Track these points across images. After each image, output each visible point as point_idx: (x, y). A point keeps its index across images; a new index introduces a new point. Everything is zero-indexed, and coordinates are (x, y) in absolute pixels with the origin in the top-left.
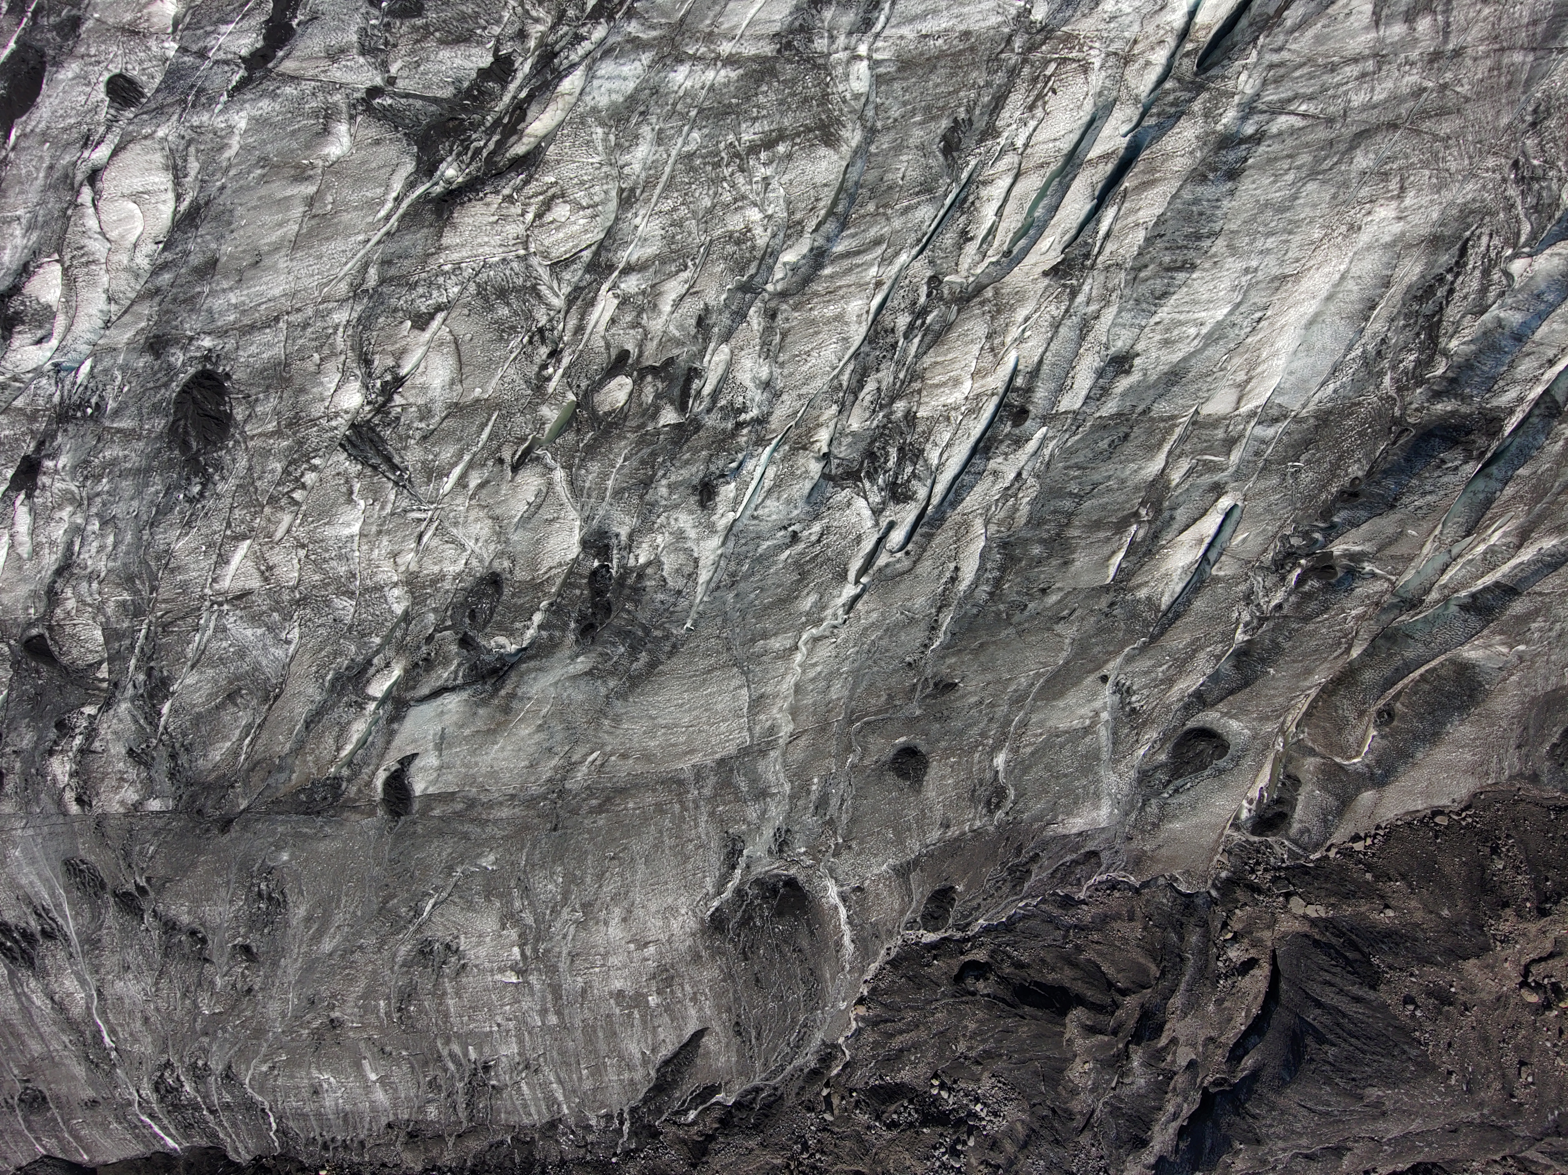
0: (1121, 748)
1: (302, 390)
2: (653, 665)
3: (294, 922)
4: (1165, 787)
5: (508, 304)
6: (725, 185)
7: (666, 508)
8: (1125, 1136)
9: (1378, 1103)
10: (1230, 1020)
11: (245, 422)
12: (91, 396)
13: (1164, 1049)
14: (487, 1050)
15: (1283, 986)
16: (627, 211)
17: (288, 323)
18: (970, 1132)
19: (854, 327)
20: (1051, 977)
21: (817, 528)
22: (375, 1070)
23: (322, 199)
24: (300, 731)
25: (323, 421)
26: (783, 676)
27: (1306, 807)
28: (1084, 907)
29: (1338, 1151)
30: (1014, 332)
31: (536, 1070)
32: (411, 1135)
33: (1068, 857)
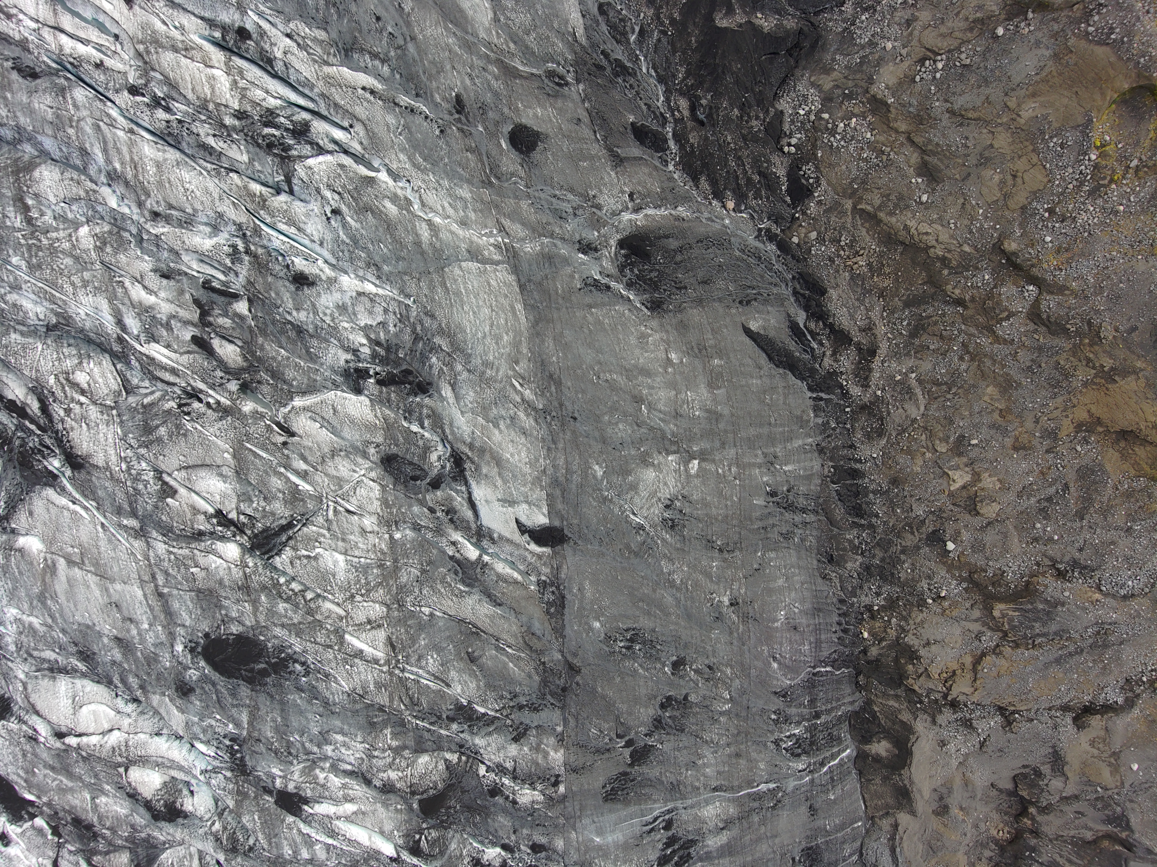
1: (221, 582)
2: (441, 332)
5: (157, 427)
6: (56, 245)
7: (316, 313)
11: (244, 625)
12: (224, 744)
16: (73, 320)
17: (164, 586)
18: (819, 118)
19: (168, 156)
21: (328, 194)
23: (70, 555)
25: (248, 570)
26: (452, 233)
30: (175, 34)
31: (775, 457)
32: (831, 560)
33: (604, 28)
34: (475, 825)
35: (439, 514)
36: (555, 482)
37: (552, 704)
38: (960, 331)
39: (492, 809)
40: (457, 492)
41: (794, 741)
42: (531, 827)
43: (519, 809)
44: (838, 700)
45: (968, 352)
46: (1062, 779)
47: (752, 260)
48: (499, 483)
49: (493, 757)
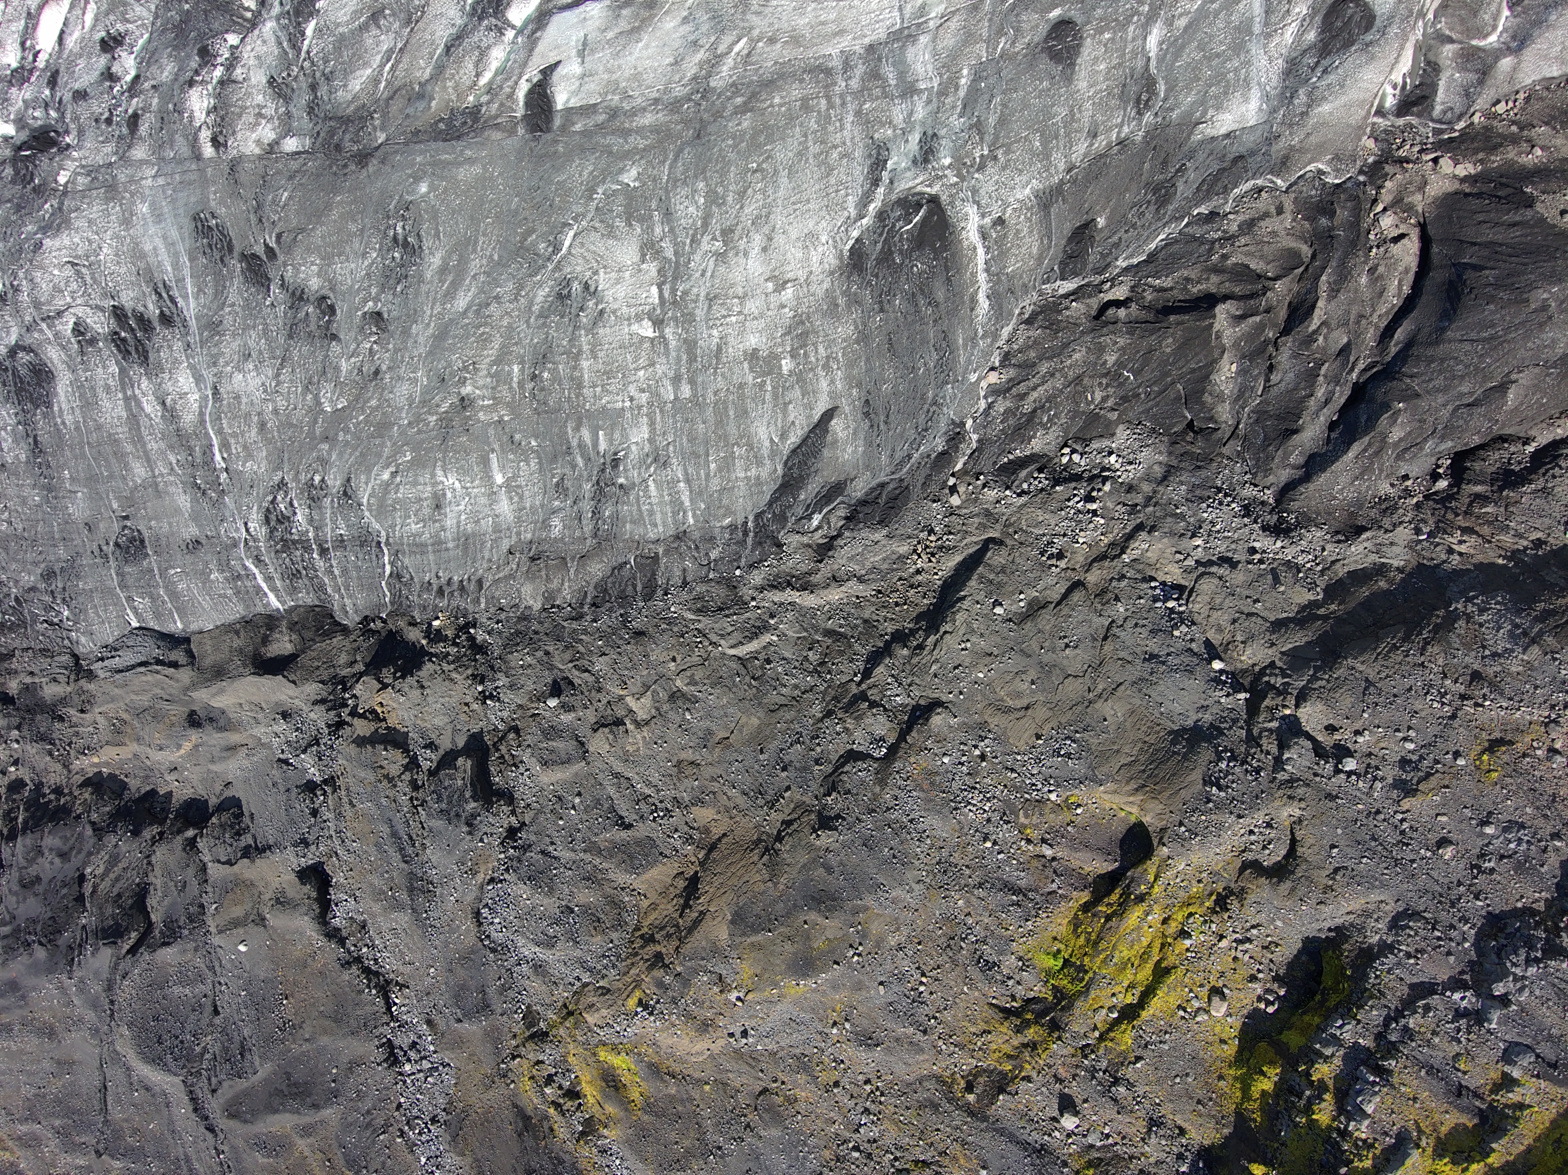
0: (1273, 19)
3: (428, 275)
4: (1313, 70)
8: (1273, 436)
9: (1544, 308)
10: (1381, 294)
13: (1315, 332)
14: (617, 435)
15: (1435, 249)
18: (1105, 480)
20: (1195, 290)
22: (502, 468)
24: (440, 56)
27: (1447, 90)
28: (1231, 217)
29: (1503, 388)
31: (665, 464)
32: (533, 559)
33: (1215, 167)
36: (612, 112)
37: (318, 133)
39: (182, 54)
42: (159, 110)
43: (181, 92)
44: (347, 588)
45: (803, 692)
47: (922, 419)
48: (609, 36)
49: (250, 48)
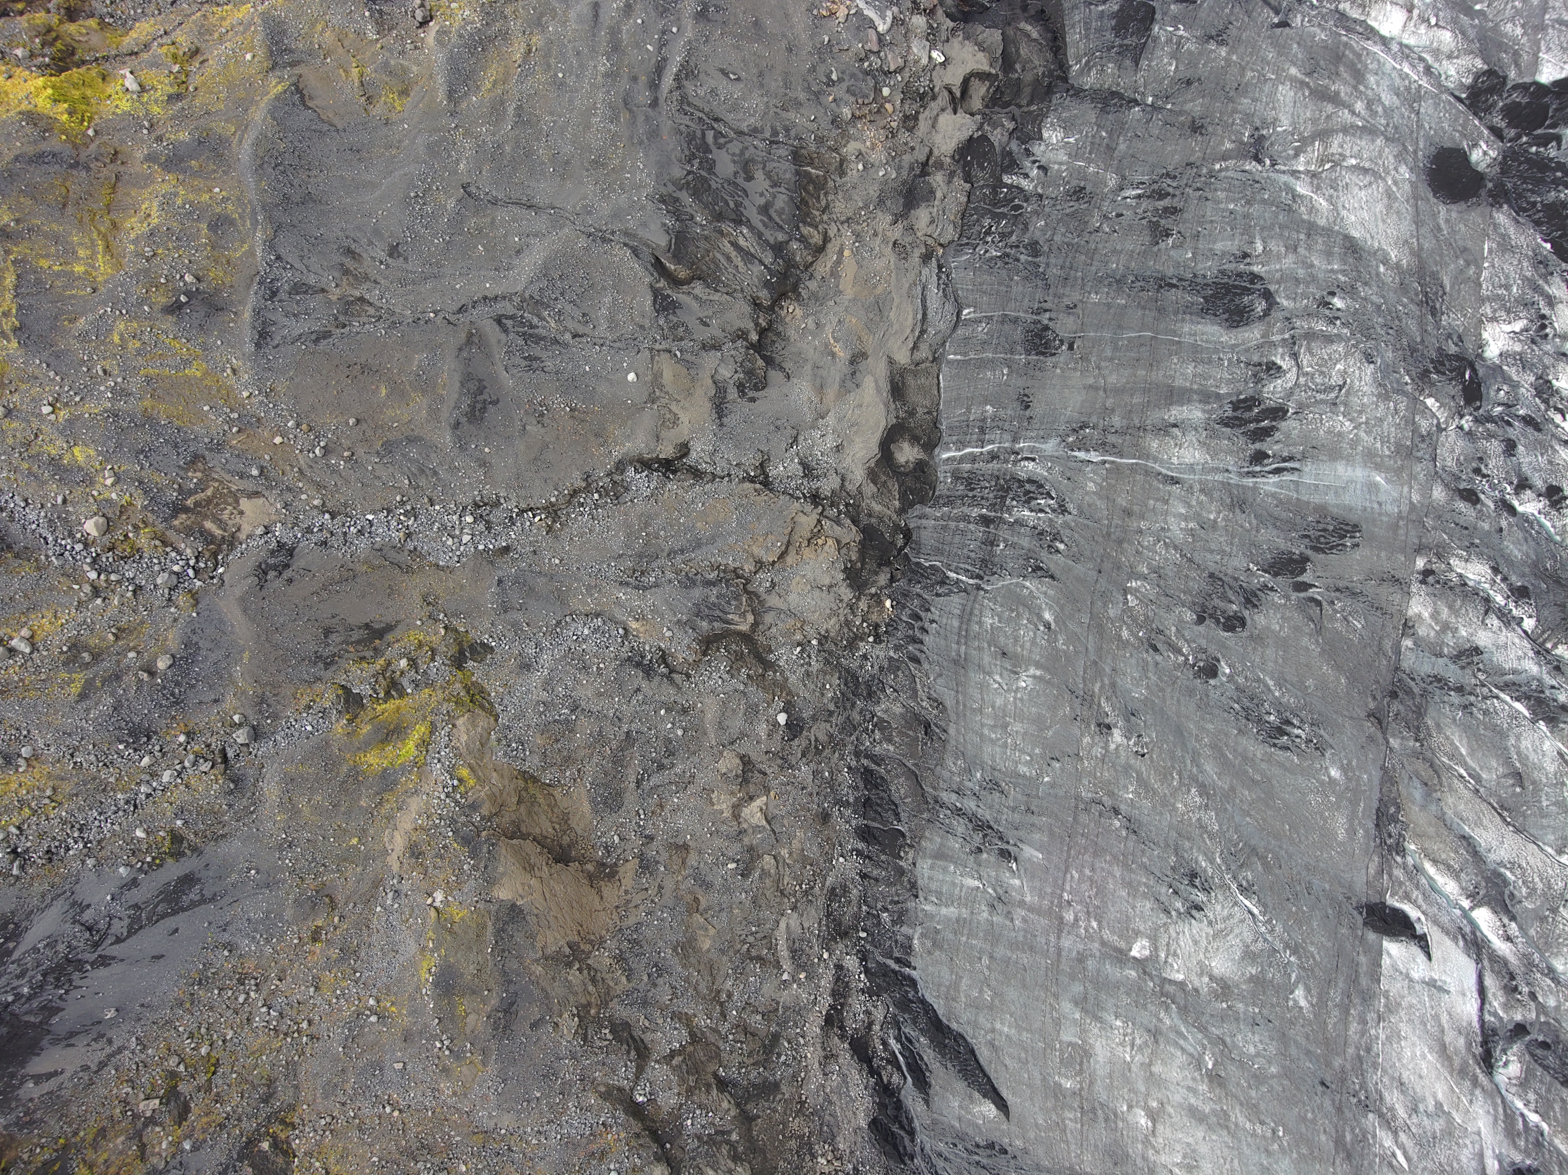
34: (1554, 557)
35: (1526, 990)
36: (1367, 997)
37: (1413, 679)
38: (725, 1039)
39: (1527, 570)
40: (1495, 1014)
41: (1034, 503)
42: (1475, 528)
43: (1489, 558)
45: (721, 1004)
46: (717, 377)
48: (1444, 1018)
49: (1517, 640)
